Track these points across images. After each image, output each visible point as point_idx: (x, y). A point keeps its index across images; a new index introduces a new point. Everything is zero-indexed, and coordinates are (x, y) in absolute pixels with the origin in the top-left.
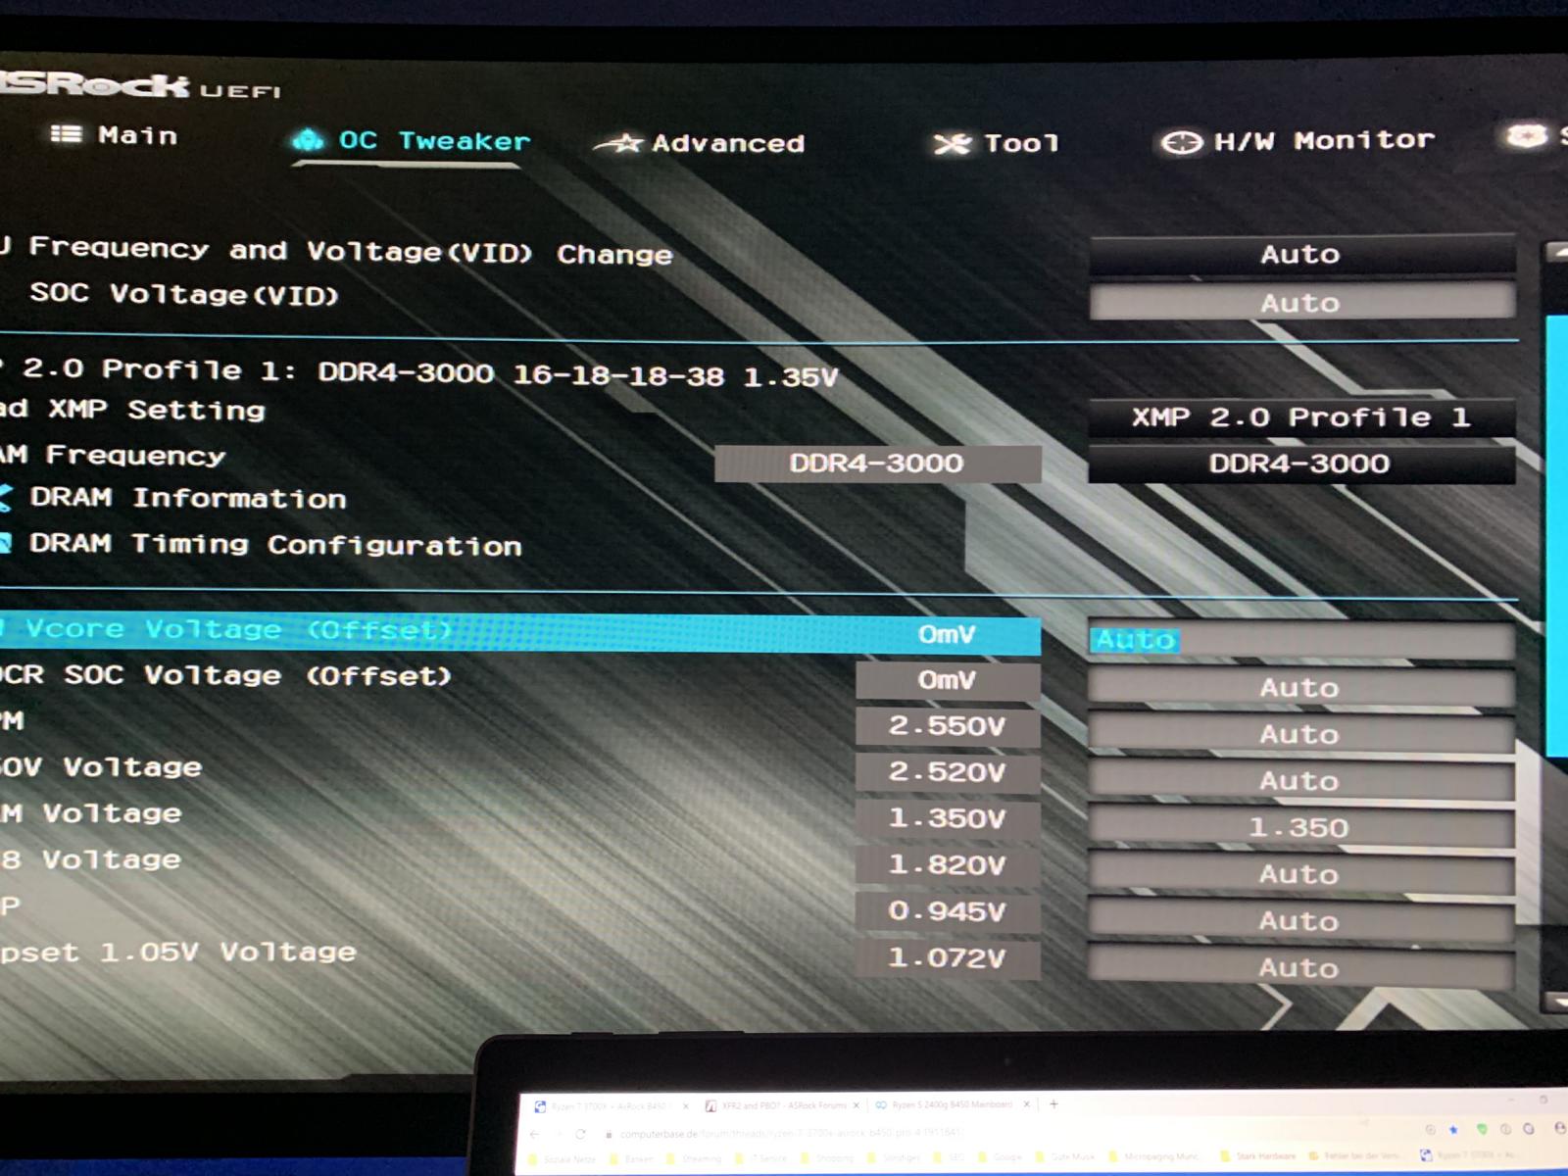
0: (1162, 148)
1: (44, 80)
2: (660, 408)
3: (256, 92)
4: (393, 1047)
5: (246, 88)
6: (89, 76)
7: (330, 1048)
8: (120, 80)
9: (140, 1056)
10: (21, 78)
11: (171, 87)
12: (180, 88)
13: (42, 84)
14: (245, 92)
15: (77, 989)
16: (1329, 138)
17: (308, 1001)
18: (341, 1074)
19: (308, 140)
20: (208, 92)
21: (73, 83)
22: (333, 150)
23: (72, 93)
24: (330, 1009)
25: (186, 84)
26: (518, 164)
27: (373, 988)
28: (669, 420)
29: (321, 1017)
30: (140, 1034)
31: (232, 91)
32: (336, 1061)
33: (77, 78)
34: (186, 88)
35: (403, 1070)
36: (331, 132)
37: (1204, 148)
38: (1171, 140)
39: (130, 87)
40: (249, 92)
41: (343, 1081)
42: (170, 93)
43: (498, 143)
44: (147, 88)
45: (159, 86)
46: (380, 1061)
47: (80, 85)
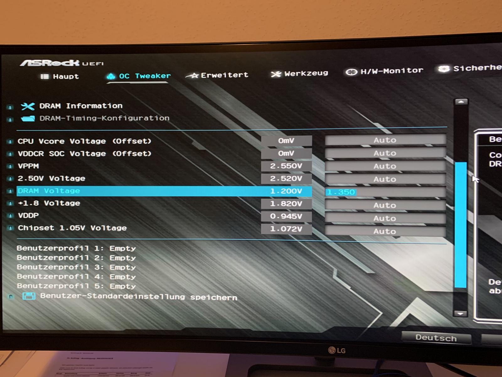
0: (346, 74)
1: (41, 62)
2: (207, 148)
3: (97, 64)
4: (137, 322)
5: (94, 63)
6: (53, 61)
7: (120, 322)
8: (61, 62)
9: (70, 323)
10: (35, 62)
11: (75, 63)
12: (77, 63)
13: (41, 63)
14: (94, 64)
15: (54, 306)
16: (393, 70)
17: (114, 310)
18: (123, 329)
19: (111, 76)
20: (84, 64)
21: (49, 63)
22: (118, 79)
23: (49, 65)
24: (120, 312)
25: (79, 62)
26: (167, 82)
27: (132, 307)
28: (209, 152)
29: (118, 314)
30: (70, 318)
31: (91, 64)
32: (122, 326)
33: (50, 61)
34: (79, 63)
35: (139, 328)
36: (117, 75)
37: (358, 74)
38: (348, 71)
39: (64, 63)
40: (95, 64)
41: (123, 331)
42: (74, 65)
43: (162, 76)
44: (68, 64)
45: (71, 63)
46: (134, 326)
47: (51, 63)
